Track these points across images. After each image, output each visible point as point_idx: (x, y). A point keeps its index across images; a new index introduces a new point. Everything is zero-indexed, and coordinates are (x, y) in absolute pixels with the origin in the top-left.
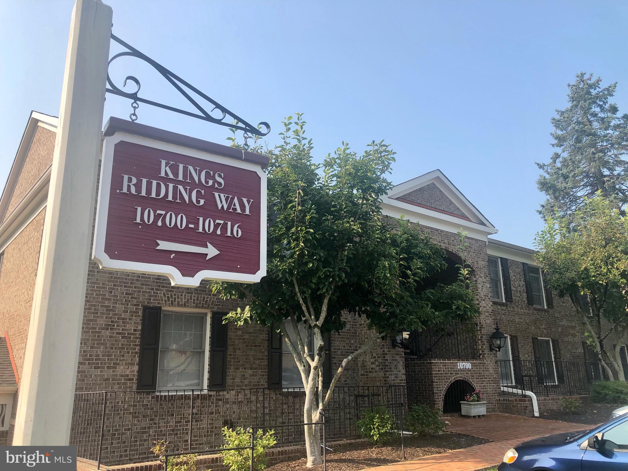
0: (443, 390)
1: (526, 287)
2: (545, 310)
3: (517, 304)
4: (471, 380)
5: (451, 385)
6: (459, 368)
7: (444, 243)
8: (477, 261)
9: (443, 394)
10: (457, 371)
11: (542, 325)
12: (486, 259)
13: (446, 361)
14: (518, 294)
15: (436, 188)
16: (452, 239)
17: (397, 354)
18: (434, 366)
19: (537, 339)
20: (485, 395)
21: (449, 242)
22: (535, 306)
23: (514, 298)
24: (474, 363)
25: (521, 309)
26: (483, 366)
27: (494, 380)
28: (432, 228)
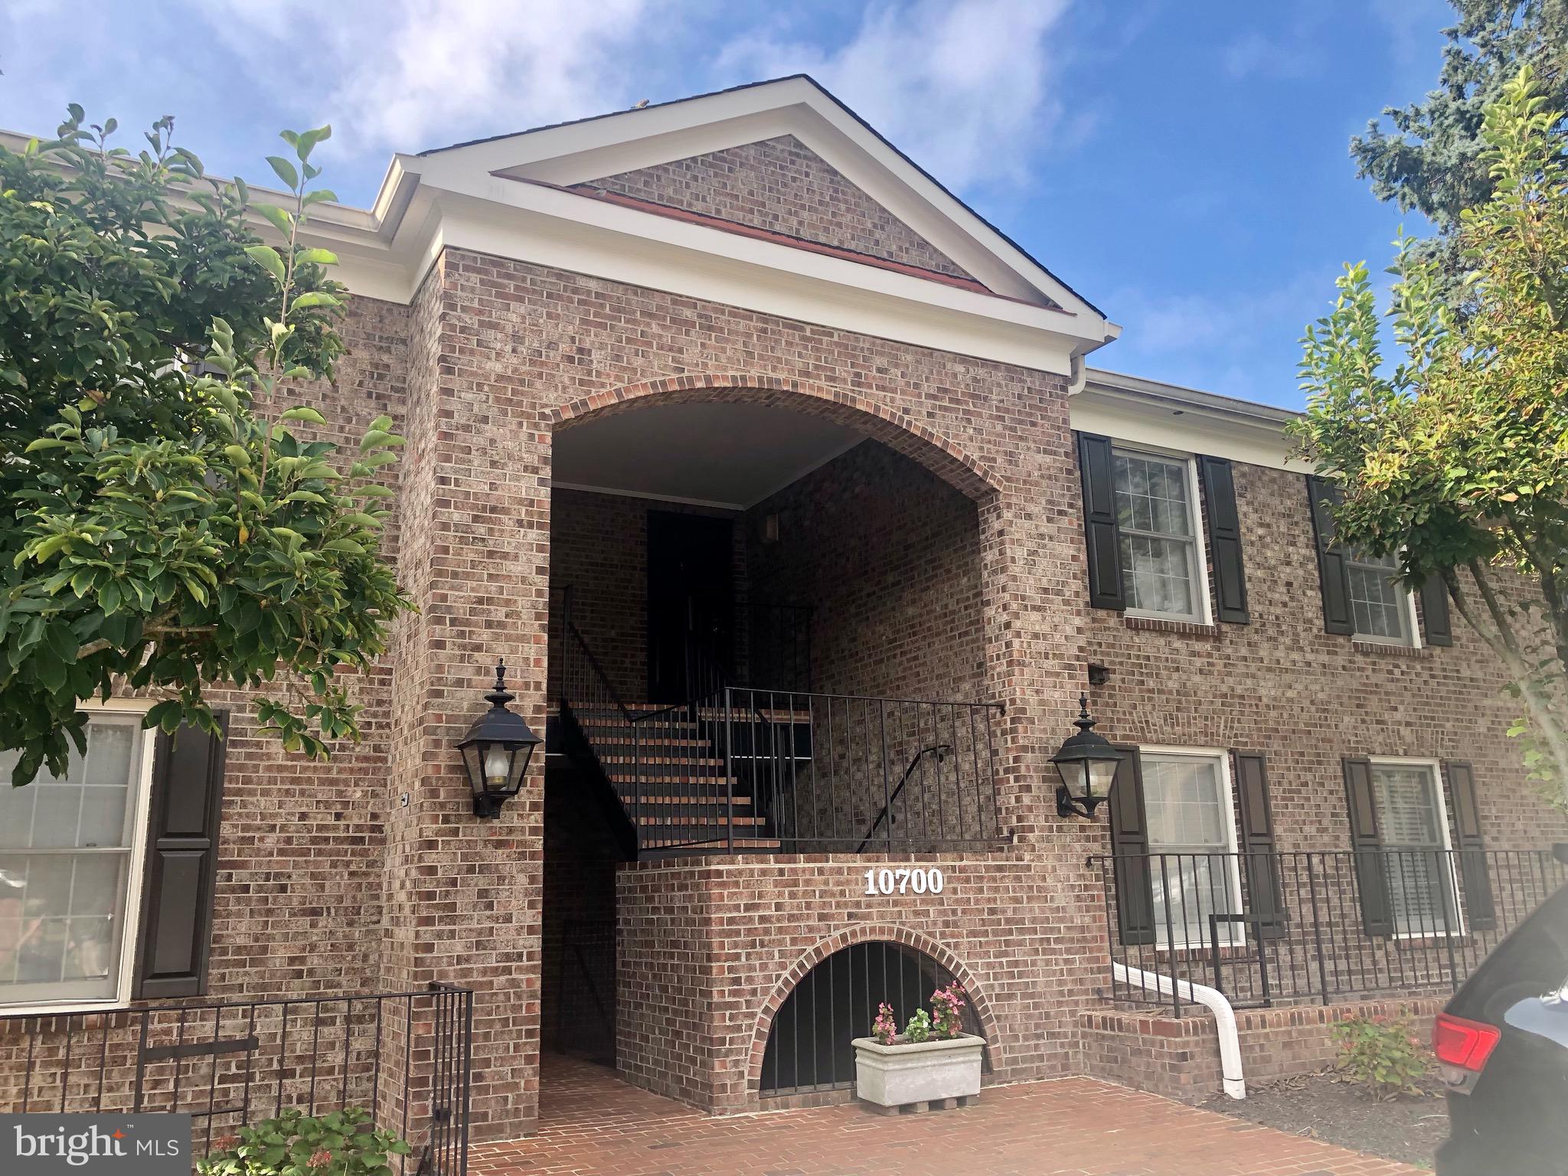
0: (765, 991)
1: (1320, 567)
2: (1413, 655)
3: (1271, 632)
4: (940, 943)
5: (817, 967)
6: (872, 890)
7: (832, 379)
8: (1011, 454)
9: (766, 1010)
10: (858, 904)
11: (1396, 709)
12: (1062, 445)
13: (801, 865)
14: (1280, 594)
15: (805, 157)
16: (880, 361)
17: (499, 844)
18: (723, 885)
19: (1366, 763)
20: (1019, 1001)
21: (858, 375)
22: (1358, 638)
23: (1254, 607)
24: (962, 870)
25: (1289, 649)
26: (1018, 879)
27: (1076, 935)
28: (764, 317)
